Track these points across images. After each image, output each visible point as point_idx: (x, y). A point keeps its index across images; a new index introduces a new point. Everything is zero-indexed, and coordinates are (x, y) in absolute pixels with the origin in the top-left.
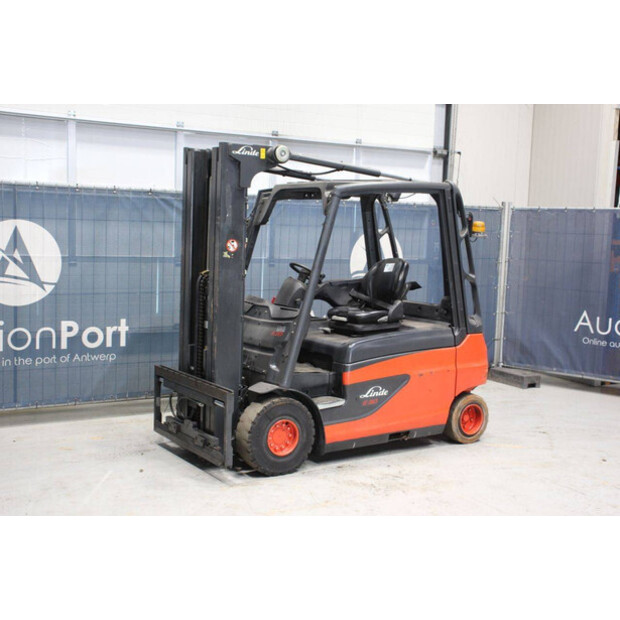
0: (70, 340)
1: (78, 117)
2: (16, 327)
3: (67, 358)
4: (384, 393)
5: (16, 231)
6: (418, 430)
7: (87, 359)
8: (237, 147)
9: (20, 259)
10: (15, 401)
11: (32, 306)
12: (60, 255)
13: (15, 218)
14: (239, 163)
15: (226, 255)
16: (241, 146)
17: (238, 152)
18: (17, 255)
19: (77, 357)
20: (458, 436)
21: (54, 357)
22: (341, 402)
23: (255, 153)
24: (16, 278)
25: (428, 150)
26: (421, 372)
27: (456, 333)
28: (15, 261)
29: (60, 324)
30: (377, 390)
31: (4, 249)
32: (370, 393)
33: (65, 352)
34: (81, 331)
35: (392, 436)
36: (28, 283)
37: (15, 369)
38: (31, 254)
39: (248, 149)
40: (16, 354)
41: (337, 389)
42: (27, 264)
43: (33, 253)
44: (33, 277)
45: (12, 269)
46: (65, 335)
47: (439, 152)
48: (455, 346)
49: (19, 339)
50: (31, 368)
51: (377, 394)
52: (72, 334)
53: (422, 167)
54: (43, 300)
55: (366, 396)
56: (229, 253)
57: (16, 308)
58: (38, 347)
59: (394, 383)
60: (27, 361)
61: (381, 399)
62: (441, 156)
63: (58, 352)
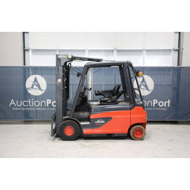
0: (49, 104)
1: (59, 49)
2: (36, 100)
3: (48, 109)
4: (103, 122)
5: (36, 78)
6: (117, 134)
7: (53, 109)
8: (60, 55)
9: (37, 84)
10: (37, 118)
11: (39, 96)
12: (46, 83)
13: (36, 74)
14: (60, 59)
15: (58, 83)
16: (61, 55)
17: (60, 57)
18: (36, 83)
19: (51, 109)
20: (133, 137)
21: (45, 108)
22: (88, 123)
23: (65, 57)
24: (36, 89)
25: (171, 49)
26: (116, 117)
27: (131, 106)
28: (36, 85)
29: (46, 101)
30: (101, 121)
31: (33, 82)
32: (98, 122)
33: (48, 107)
34: (52, 102)
35: (108, 134)
36: (38, 90)
37: (37, 111)
38: (39, 83)
39: (63, 56)
40: (37, 107)
41: (88, 119)
42: (38, 86)
43: (40, 83)
44: (40, 89)
45: (35, 87)
46: (48, 103)
47: (175, 49)
48: (130, 110)
49: (37, 103)
50: (40, 111)
51: (101, 122)
52: (50, 103)
53: (170, 54)
54: (42, 95)
55: (97, 122)
56: (59, 82)
57: (36, 96)
58: (41, 106)
59: (107, 119)
60: (39, 109)
61: (102, 123)
62: (176, 50)
63: (46, 107)
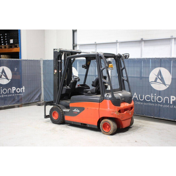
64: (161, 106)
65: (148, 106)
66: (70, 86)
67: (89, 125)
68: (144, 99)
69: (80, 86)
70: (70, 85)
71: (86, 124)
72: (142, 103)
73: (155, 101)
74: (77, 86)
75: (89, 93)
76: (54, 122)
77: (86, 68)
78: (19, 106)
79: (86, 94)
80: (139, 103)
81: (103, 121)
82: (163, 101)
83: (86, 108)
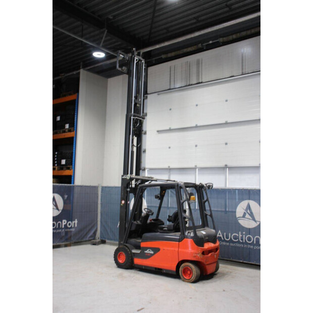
64: (252, 247)
65: (236, 247)
66: (141, 221)
67: (166, 270)
68: (231, 238)
69: (152, 221)
70: (141, 219)
71: (161, 269)
72: (228, 244)
73: (244, 241)
74: (148, 221)
75: (165, 230)
76: (120, 266)
77: (159, 199)
78: (66, 246)
79: (162, 231)
80: (224, 243)
81: (183, 265)
82: (253, 241)
83: (161, 248)
